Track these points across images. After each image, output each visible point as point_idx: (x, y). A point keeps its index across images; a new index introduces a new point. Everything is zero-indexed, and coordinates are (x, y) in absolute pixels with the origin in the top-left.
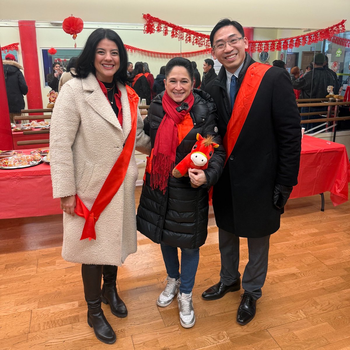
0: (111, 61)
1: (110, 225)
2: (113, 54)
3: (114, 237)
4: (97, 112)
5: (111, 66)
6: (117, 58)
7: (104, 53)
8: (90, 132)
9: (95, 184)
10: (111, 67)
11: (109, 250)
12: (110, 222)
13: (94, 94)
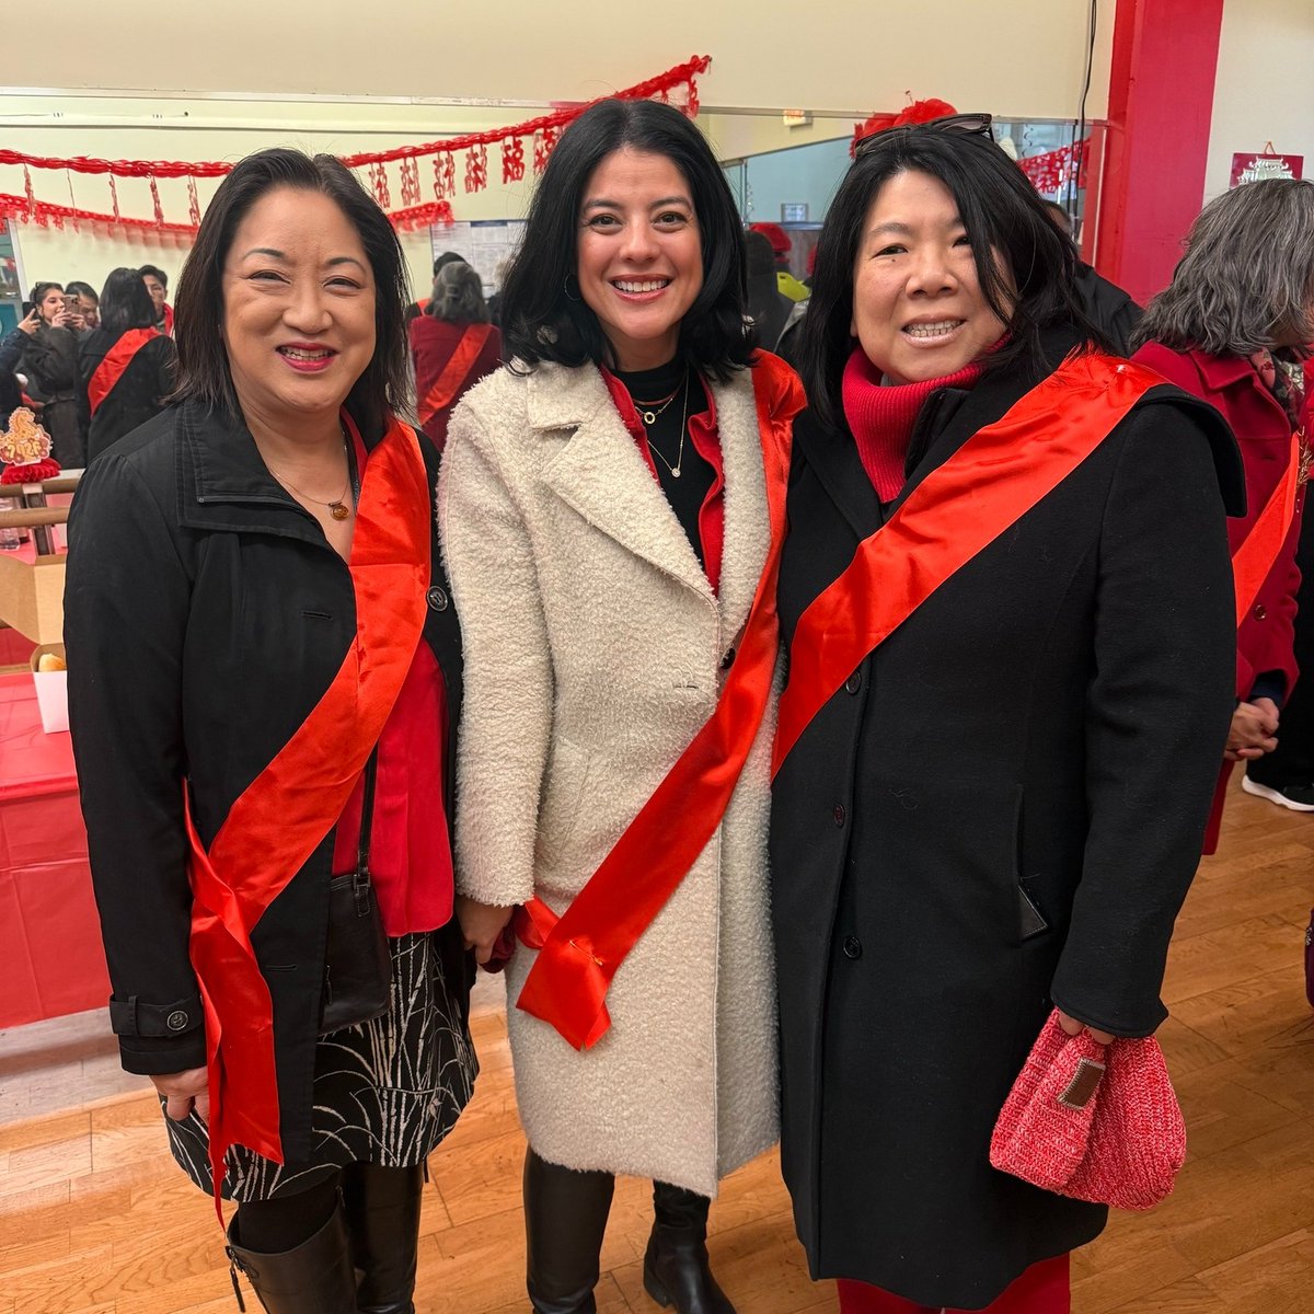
0: (650, 260)
1: (665, 1013)
2: (663, 224)
3: (682, 1067)
4: (600, 524)
5: (654, 286)
6: (683, 241)
7: (618, 222)
8: (568, 619)
9: (596, 837)
10: (652, 290)
11: (663, 1120)
12: (664, 1000)
13: (580, 441)
